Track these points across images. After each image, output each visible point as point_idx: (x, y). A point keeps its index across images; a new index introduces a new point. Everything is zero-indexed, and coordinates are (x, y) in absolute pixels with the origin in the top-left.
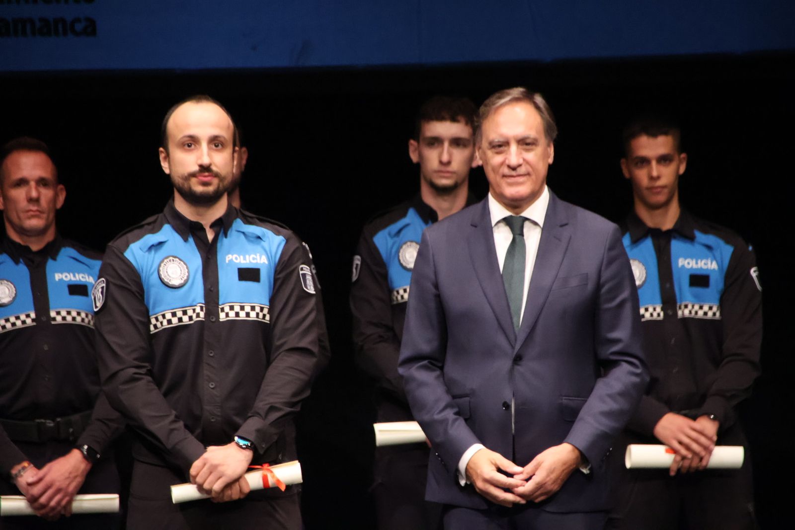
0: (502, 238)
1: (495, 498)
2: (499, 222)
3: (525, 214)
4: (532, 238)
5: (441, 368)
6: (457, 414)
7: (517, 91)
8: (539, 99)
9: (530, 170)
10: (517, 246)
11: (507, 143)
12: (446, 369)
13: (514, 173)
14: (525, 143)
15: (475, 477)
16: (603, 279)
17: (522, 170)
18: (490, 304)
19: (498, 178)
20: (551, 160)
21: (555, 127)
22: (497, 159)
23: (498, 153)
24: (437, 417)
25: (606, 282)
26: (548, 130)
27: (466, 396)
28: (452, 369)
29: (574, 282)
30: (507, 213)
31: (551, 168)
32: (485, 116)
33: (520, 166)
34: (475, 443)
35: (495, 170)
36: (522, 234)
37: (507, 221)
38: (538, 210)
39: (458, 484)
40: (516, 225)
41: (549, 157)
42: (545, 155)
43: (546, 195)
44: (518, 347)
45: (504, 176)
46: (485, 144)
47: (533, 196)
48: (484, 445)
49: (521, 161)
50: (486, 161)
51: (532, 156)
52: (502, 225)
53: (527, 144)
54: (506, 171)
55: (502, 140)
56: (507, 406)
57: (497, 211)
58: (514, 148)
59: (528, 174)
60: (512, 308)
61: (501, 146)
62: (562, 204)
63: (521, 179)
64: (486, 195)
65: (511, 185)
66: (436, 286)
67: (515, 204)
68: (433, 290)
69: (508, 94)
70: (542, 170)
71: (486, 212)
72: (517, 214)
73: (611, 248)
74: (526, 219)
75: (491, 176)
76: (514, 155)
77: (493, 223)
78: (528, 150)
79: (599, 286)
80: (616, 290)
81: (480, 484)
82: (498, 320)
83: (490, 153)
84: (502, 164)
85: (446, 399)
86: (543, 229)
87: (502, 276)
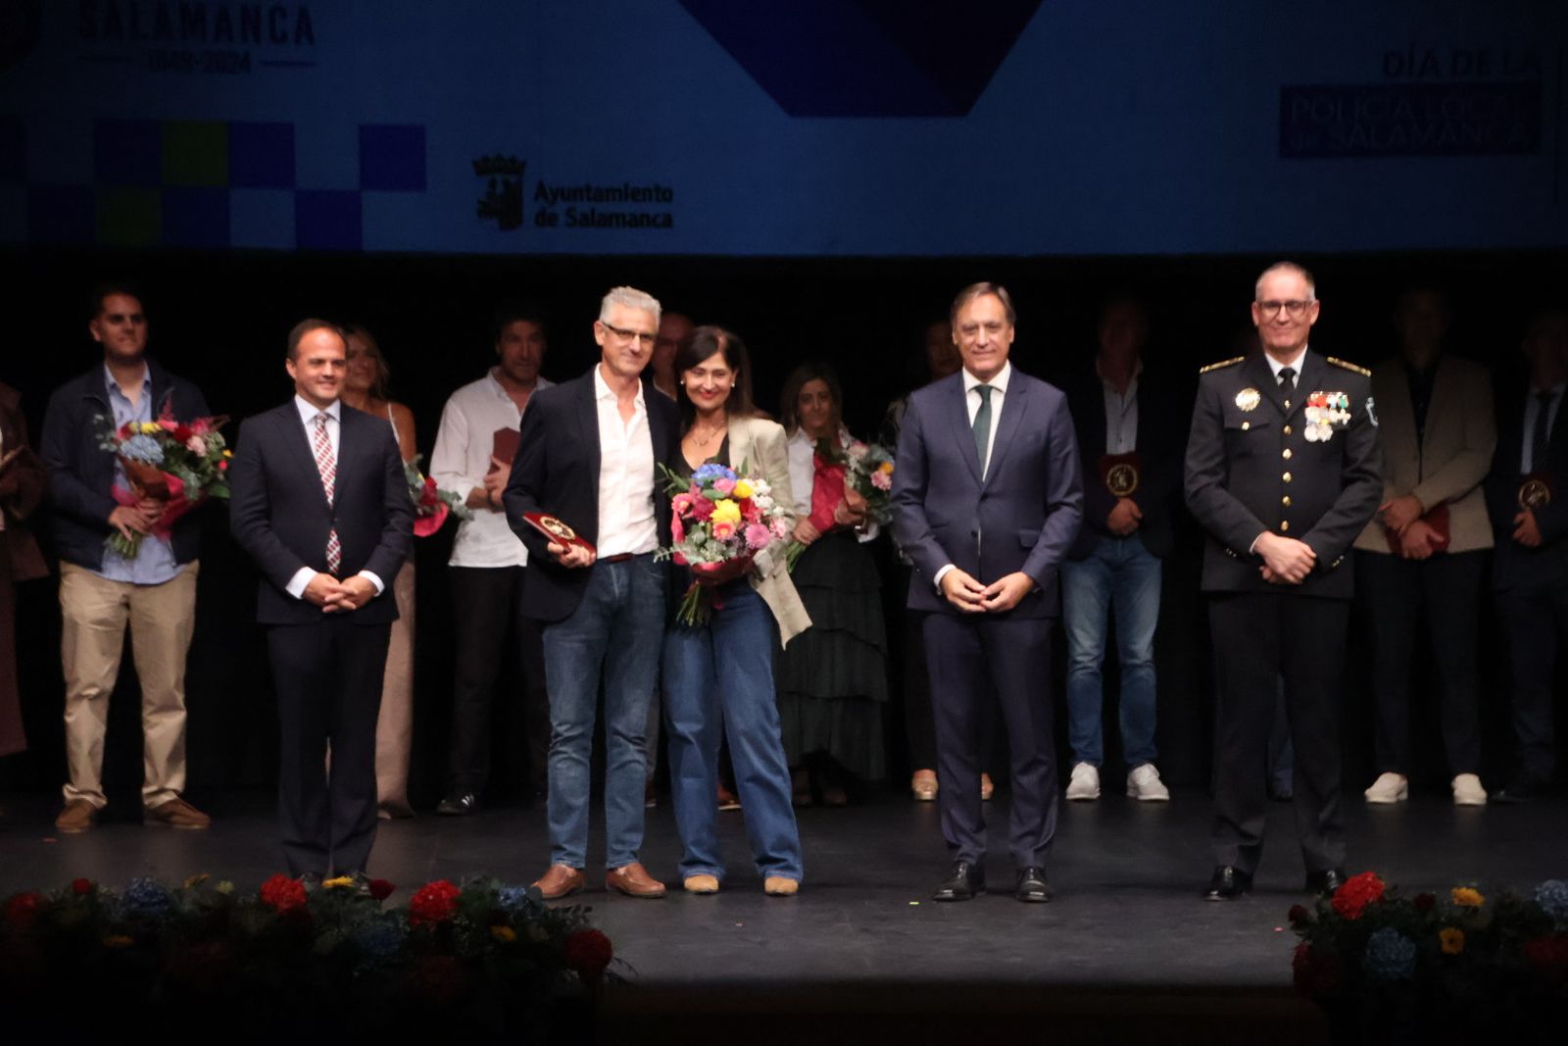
0: (973, 403)
1: (962, 609)
2: (972, 389)
3: (992, 383)
4: (997, 403)
5: (922, 505)
6: (935, 539)
7: (984, 285)
8: (1002, 292)
9: (995, 348)
10: (985, 409)
11: (976, 327)
12: (927, 504)
13: (982, 351)
14: (991, 326)
15: (946, 592)
16: (1053, 434)
17: (989, 348)
18: (964, 455)
19: (970, 355)
20: (1012, 340)
21: (1014, 314)
22: (969, 340)
23: (971, 334)
24: (917, 542)
25: (1055, 438)
26: (1009, 316)
27: (944, 525)
28: (931, 503)
29: (1030, 438)
30: (976, 382)
31: (1012, 346)
32: (961, 304)
33: (987, 345)
34: (946, 564)
35: (968, 348)
36: (989, 399)
37: (978, 389)
38: (1002, 380)
39: (935, 595)
40: (984, 392)
41: (1010, 336)
42: (1007, 336)
43: (1007, 369)
44: (983, 490)
45: (975, 353)
46: (959, 328)
47: (998, 369)
48: (955, 564)
49: (988, 341)
50: (960, 341)
51: (996, 337)
52: (974, 391)
53: (993, 327)
54: (976, 349)
55: (973, 324)
56: (975, 534)
57: (970, 381)
58: (982, 330)
59: (994, 351)
60: (980, 457)
61: (972, 329)
62: (1019, 374)
63: (988, 356)
64: (960, 370)
65: (980, 360)
66: (921, 438)
67: (984, 375)
68: (917, 440)
69: (977, 289)
70: (1005, 348)
71: (961, 382)
72: (985, 382)
73: (1060, 411)
74: (991, 388)
75: (965, 354)
76: (983, 337)
77: (967, 389)
78: (995, 332)
79: (1048, 441)
80: (1063, 444)
81: (950, 597)
82: (969, 466)
83: (963, 335)
84: (973, 343)
85: (926, 527)
86: (1006, 395)
87: (971, 430)
